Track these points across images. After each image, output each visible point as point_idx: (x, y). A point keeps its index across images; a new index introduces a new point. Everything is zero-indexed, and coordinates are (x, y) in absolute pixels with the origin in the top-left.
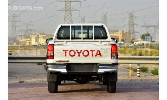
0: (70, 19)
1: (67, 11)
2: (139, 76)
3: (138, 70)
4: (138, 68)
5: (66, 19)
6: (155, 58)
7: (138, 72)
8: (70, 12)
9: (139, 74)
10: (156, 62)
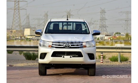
0: (18, 17)
1: (15, 9)
2: (102, 62)
3: (101, 57)
4: (101, 56)
5: (15, 16)
6: (116, 47)
7: (101, 59)
8: (18, 11)
9: (102, 60)
10: (116, 51)
